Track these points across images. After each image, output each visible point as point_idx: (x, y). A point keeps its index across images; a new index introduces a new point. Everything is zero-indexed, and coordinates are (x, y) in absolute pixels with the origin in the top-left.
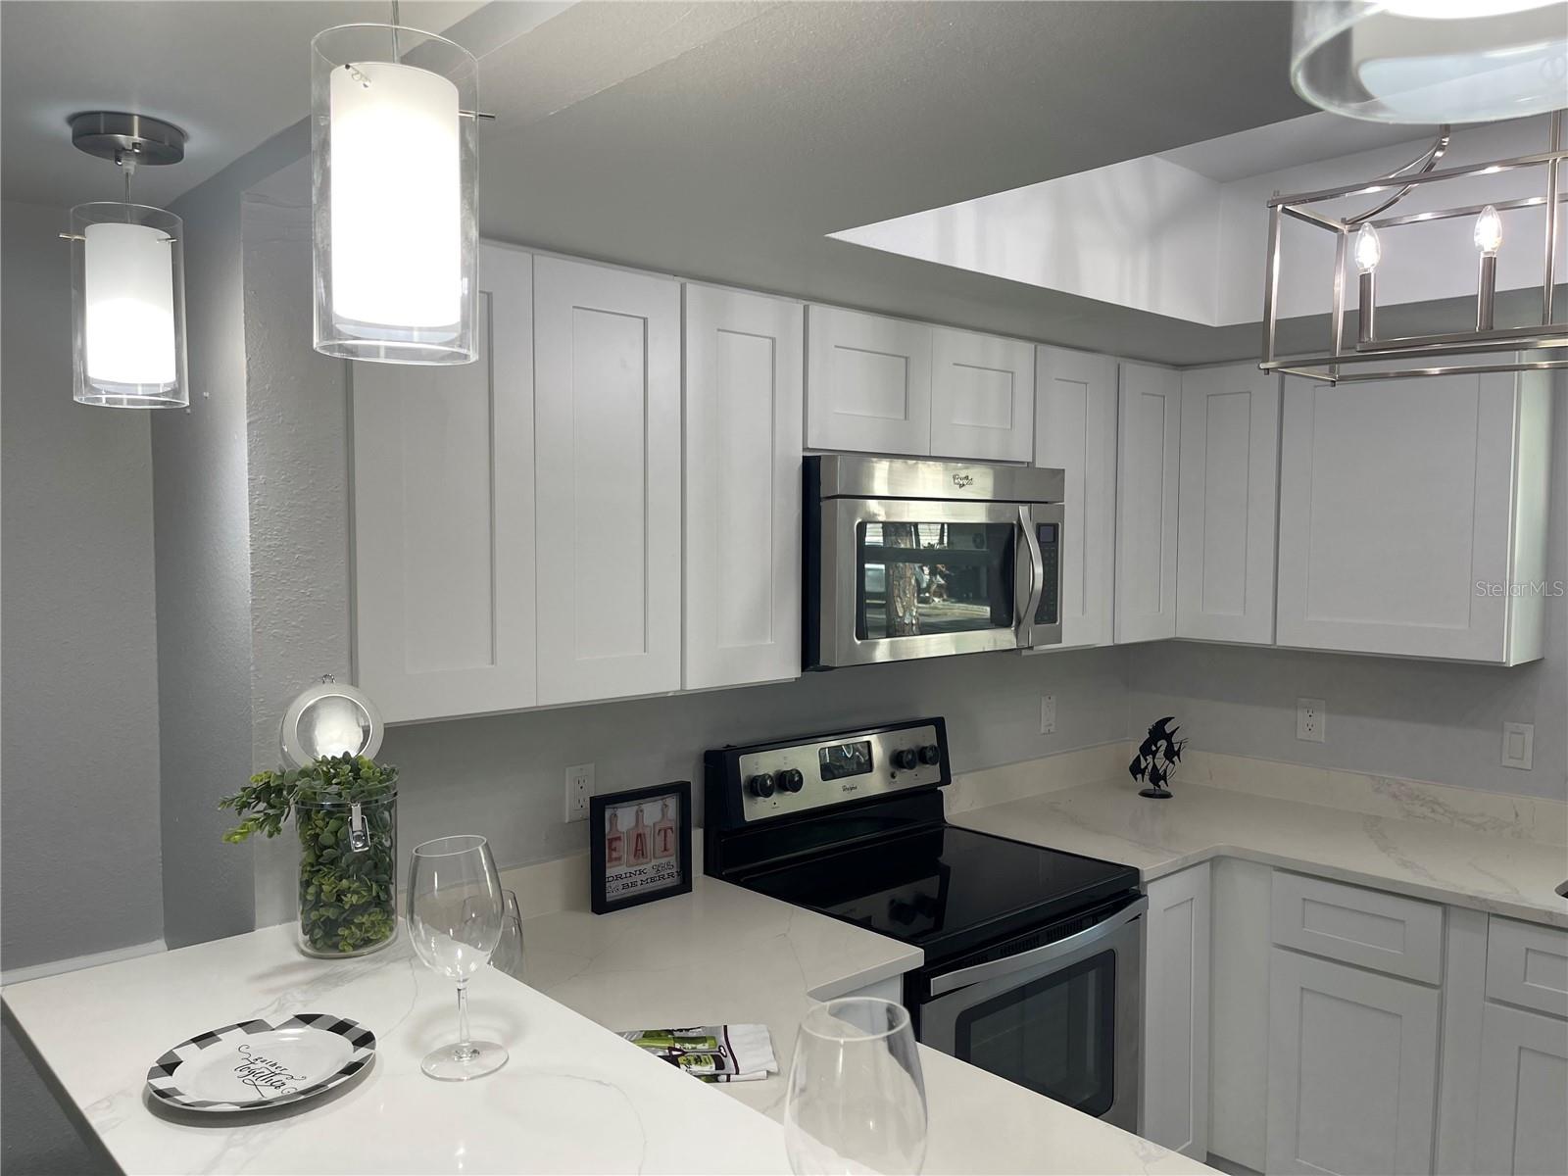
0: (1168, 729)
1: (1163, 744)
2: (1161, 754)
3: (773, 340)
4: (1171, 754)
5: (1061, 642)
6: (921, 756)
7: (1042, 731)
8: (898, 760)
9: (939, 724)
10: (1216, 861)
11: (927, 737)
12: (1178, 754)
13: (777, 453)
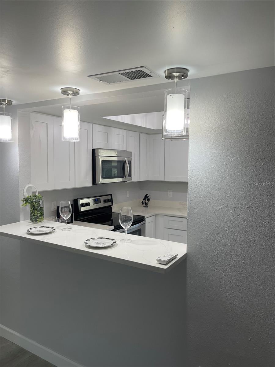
0: (148, 196)
1: (147, 198)
2: (146, 200)
3: (87, 130)
4: (148, 200)
5: (131, 180)
6: (108, 201)
7: (127, 197)
8: (105, 201)
9: (111, 195)
10: (156, 215)
11: (109, 197)
12: (149, 200)
13: (88, 148)
